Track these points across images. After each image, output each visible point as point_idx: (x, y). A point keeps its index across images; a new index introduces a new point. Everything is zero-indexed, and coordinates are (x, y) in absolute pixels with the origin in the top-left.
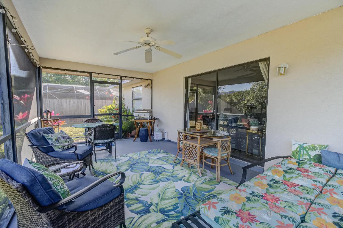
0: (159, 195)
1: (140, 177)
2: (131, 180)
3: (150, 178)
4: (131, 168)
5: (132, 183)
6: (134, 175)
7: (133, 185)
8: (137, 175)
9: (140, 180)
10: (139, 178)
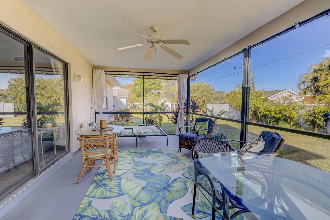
0: (158, 158)
1: (164, 170)
2: (172, 169)
3: (156, 167)
4: (170, 182)
5: (172, 166)
6: (169, 173)
7: (172, 165)
8: (166, 172)
9: (166, 167)
10: (166, 169)
